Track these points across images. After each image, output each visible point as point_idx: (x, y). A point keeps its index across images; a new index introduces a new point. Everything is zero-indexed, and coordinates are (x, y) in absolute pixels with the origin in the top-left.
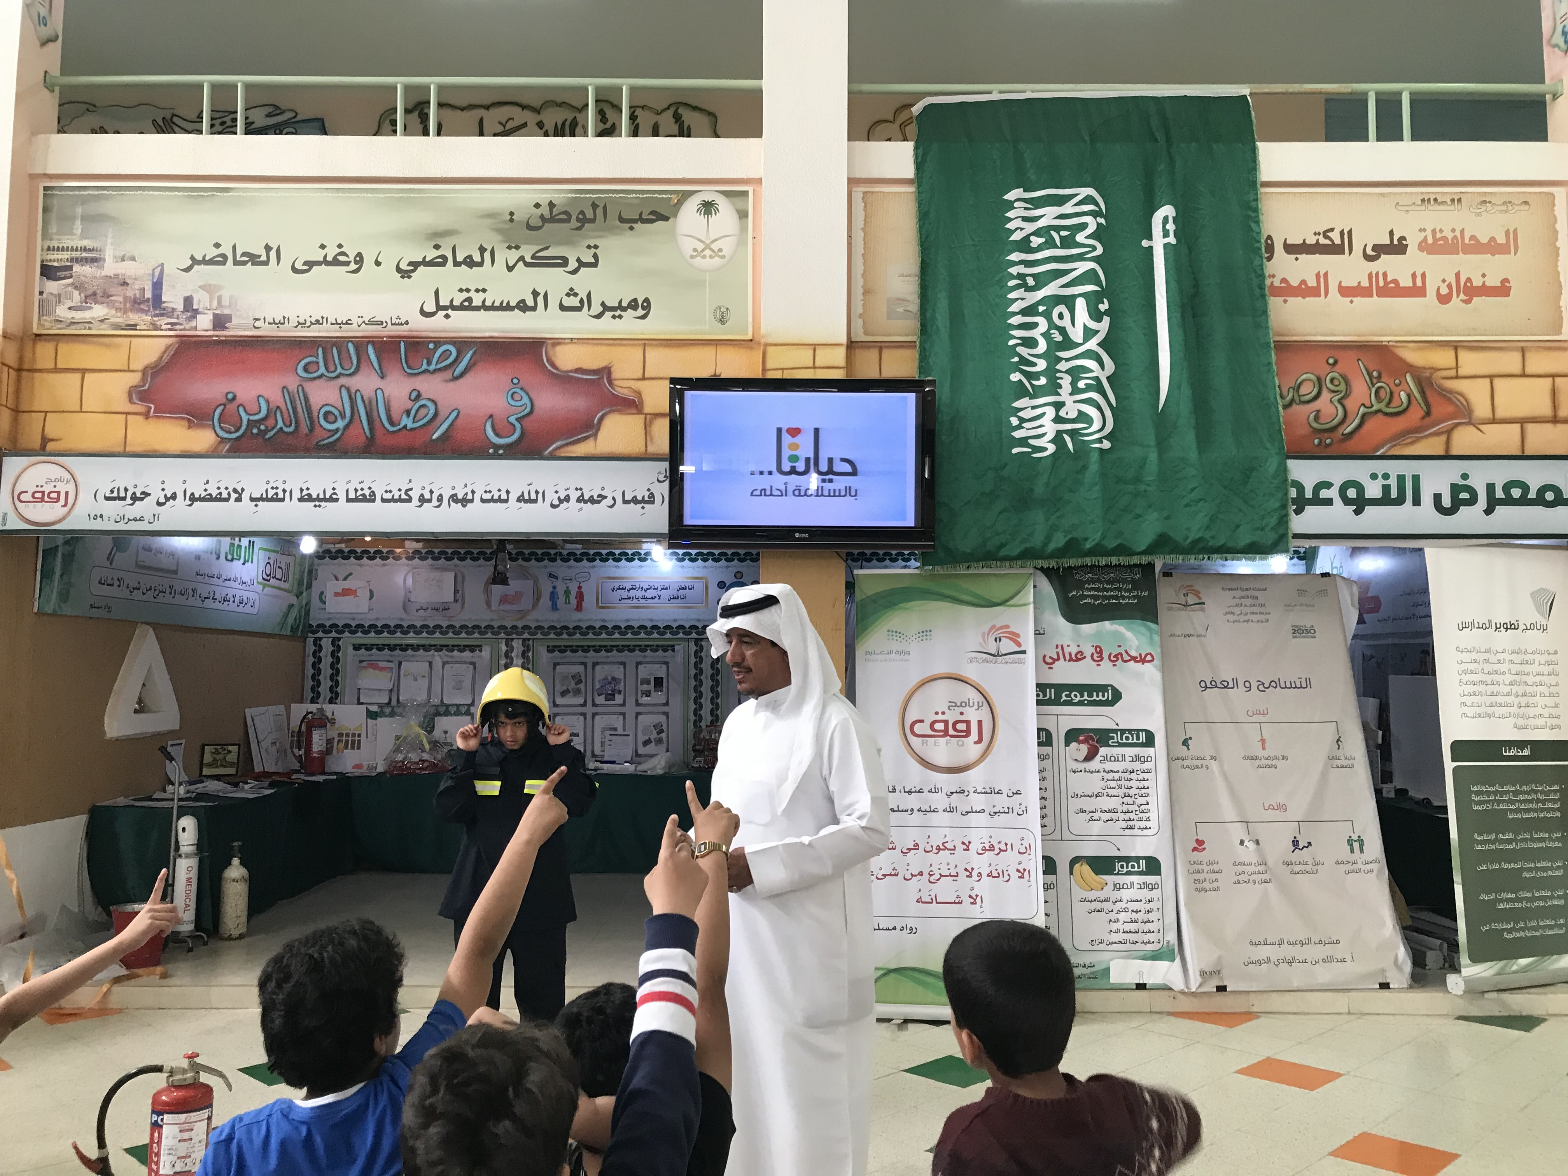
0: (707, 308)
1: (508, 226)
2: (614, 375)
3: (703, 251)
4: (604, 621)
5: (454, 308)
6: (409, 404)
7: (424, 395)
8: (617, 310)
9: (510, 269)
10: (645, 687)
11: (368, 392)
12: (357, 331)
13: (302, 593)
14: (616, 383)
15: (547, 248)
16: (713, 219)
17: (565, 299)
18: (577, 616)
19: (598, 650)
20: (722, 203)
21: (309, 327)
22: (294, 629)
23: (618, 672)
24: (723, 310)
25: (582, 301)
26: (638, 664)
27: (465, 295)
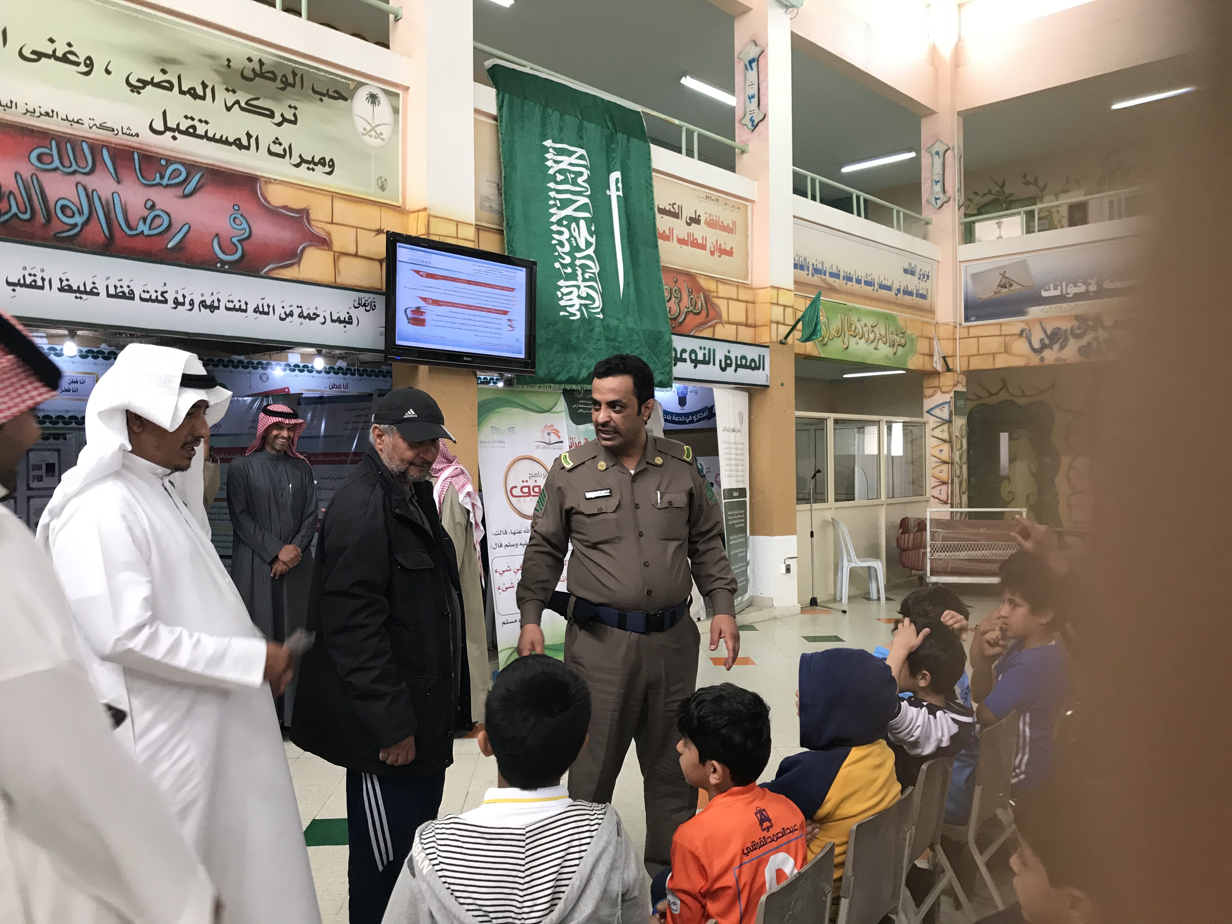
0: (373, 175)
1: (226, 70)
2: (312, 216)
3: (370, 131)
5: (181, 132)
6: (145, 213)
7: (158, 206)
8: (312, 163)
9: (229, 109)
11: (105, 194)
12: (88, 132)
14: (312, 222)
15: (258, 99)
16: (377, 108)
17: (272, 145)
20: (382, 96)
21: (39, 117)
24: (383, 180)
25: (284, 150)
27: (190, 123)
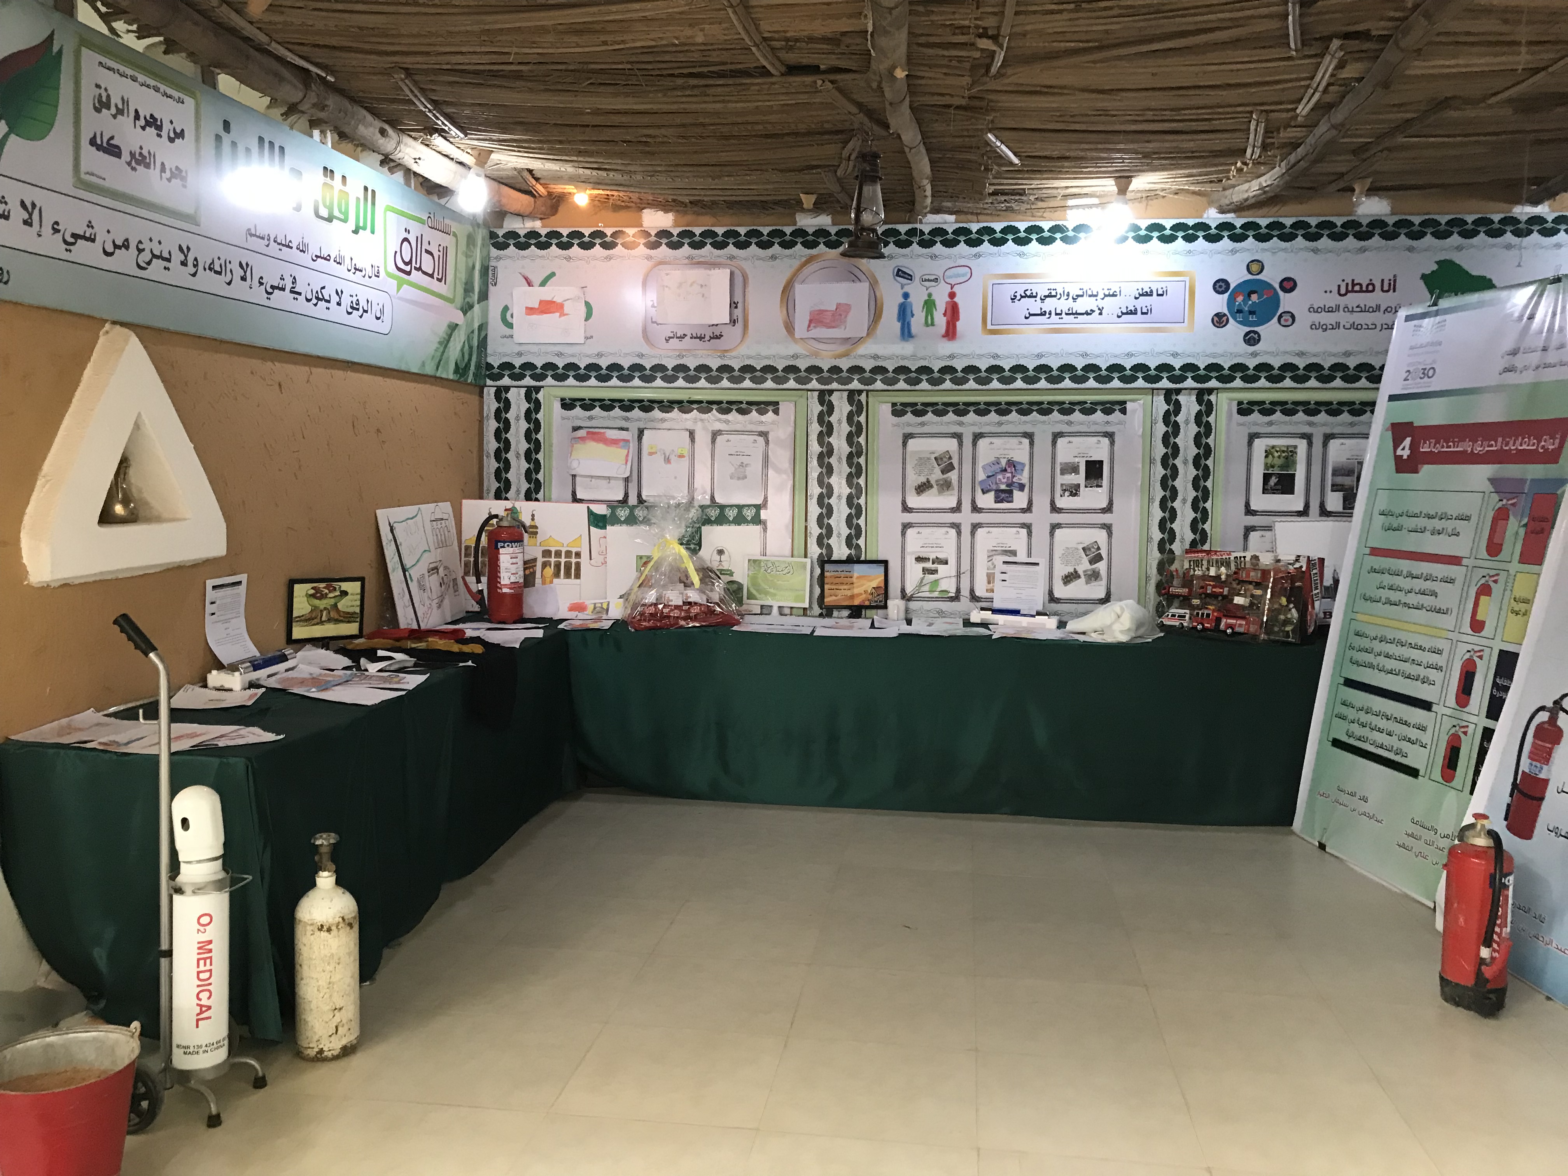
4: (996, 356)
10: (1071, 479)
13: (471, 307)
18: (947, 348)
19: (982, 410)
22: (461, 370)
23: (1019, 451)
26: (1056, 436)
